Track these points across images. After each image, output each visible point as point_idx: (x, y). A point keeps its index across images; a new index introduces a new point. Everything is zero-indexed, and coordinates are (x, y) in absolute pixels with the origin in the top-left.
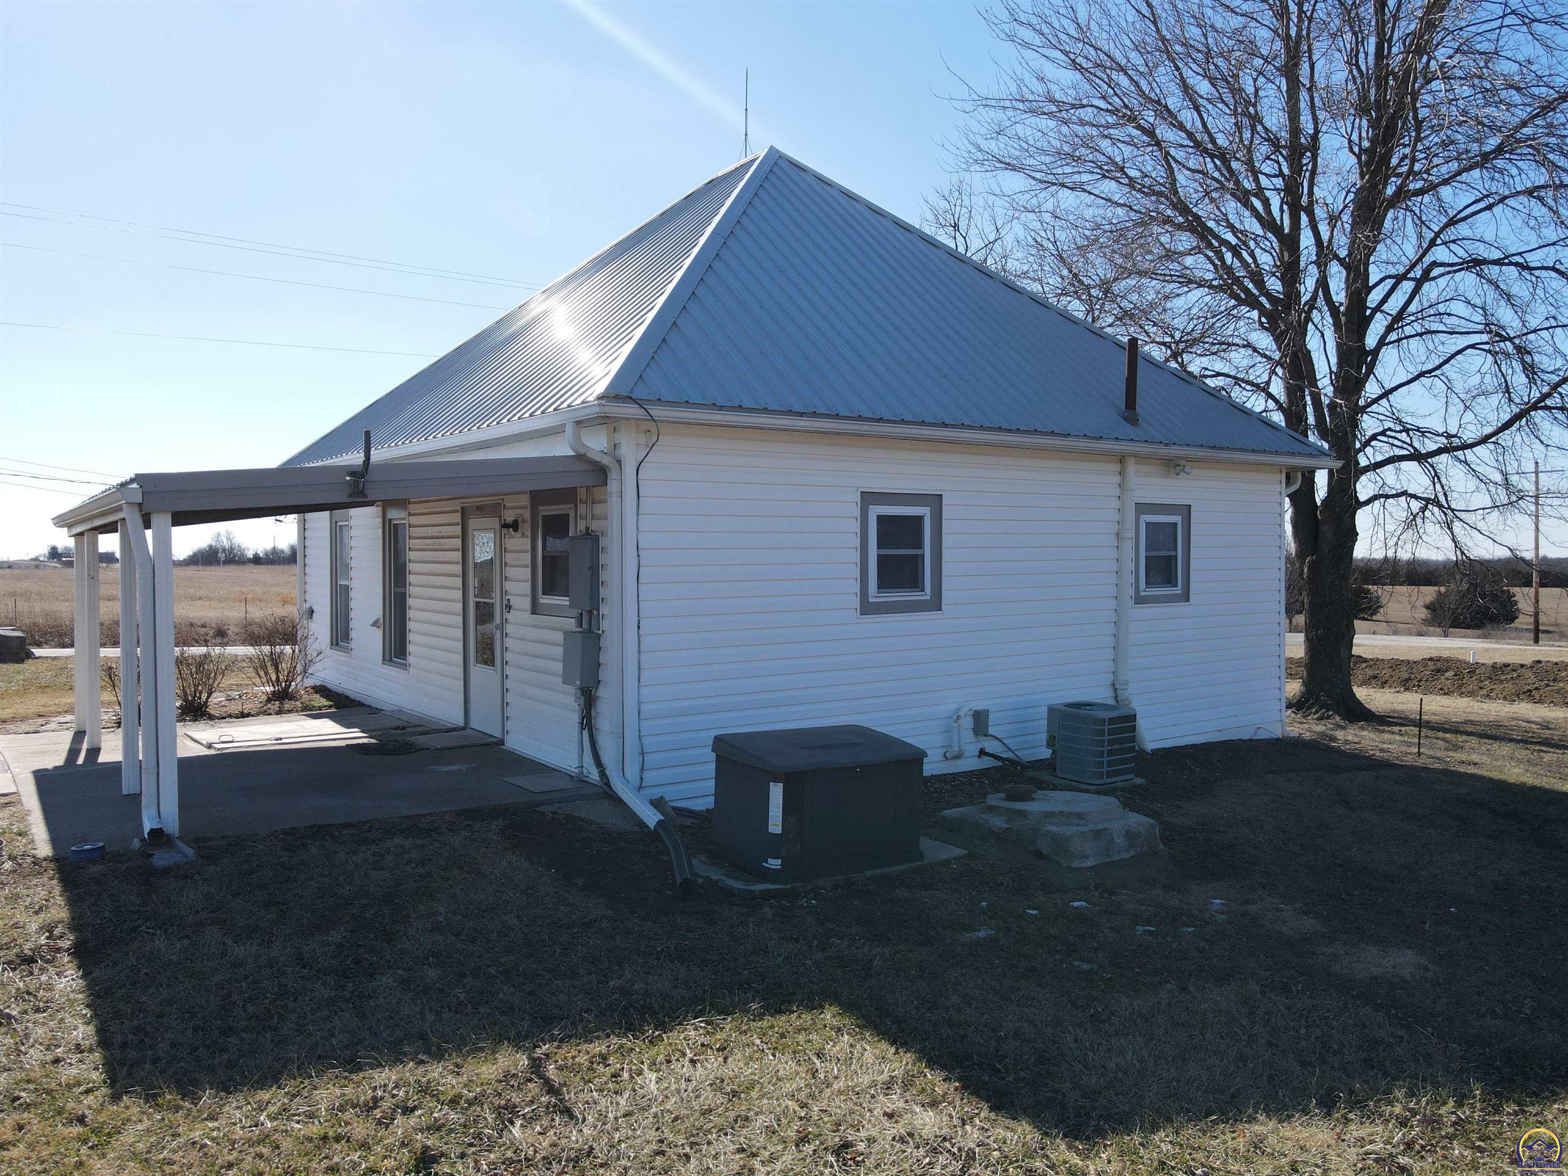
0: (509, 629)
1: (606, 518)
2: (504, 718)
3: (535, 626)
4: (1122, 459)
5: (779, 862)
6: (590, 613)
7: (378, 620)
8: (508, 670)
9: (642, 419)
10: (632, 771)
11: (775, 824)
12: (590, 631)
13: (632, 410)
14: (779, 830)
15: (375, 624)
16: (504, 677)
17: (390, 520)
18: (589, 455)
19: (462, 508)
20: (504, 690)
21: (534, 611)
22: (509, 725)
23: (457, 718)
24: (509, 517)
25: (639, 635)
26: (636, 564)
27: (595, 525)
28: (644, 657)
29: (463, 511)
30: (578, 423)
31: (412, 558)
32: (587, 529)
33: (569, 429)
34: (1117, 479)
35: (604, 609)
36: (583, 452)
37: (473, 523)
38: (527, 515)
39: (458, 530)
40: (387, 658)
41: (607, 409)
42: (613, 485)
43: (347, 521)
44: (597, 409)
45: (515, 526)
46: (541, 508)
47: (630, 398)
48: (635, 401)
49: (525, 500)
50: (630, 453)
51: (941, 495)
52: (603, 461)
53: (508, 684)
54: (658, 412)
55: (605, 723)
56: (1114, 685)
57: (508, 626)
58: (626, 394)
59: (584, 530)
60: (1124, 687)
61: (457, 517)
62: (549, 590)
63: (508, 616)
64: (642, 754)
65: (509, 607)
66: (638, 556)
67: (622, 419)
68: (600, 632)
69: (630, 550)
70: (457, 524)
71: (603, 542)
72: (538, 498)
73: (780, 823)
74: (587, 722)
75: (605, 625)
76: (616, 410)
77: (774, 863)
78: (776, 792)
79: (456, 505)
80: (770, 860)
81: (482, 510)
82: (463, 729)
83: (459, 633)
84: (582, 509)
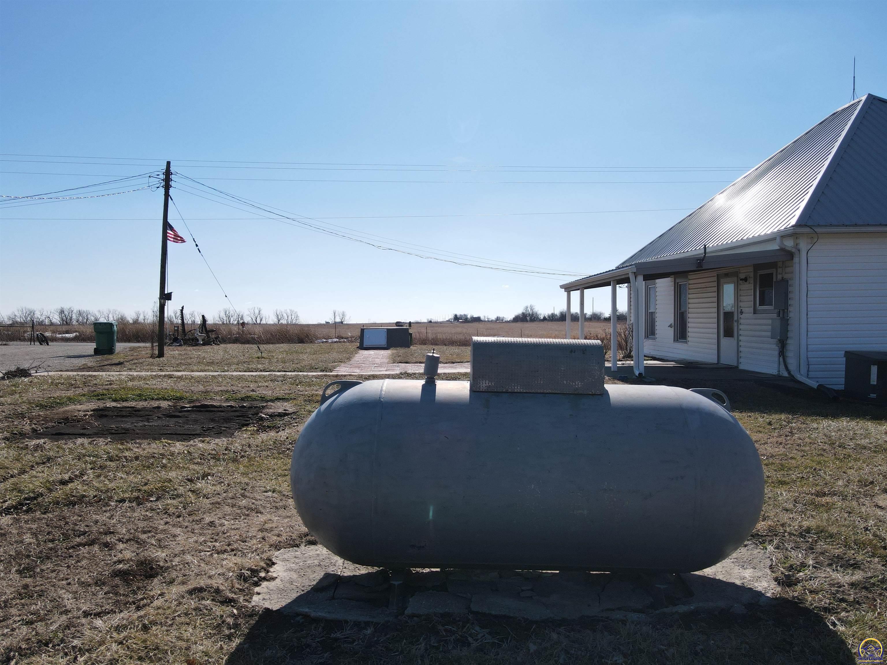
0: (742, 321)
1: (792, 273)
2: (738, 357)
3: (755, 319)
5: (875, 395)
6: (783, 310)
7: (671, 324)
8: (741, 338)
9: (812, 233)
10: (804, 370)
11: (874, 381)
12: (783, 317)
13: (807, 230)
14: (875, 383)
15: (670, 326)
16: (738, 341)
17: (678, 283)
18: (787, 248)
19: (718, 275)
20: (738, 346)
21: (755, 312)
22: (741, 360)
23: (714, 360)
24: (742, 276)
25: (807, 318)
26: (806, 290)
27: (786, 276)
28: (809, 326)
29: (719, 277)
30: (782, 236)
31: (689, 297)
32: (783, 278)
33: (778, 239)
35: (790, 309)
36: (784, 247)
37: (722, 280)
38: (752, 275)
39: (715, 284)
40: (676, 340)
41: (796, 230)
42: (796, 260)
43: (655, 285)
44: (792, 231)
45: (745, 280)
46: (758, 272)
47: (806, 225)
48: (808, 226)
49: (751, 269)
50: (804, 245)
52: (792, 251)
53: (741, 343)
54: (818, 230)
55: (790, 354)
57: (741, 320)
58: (804, 224)
59: (781, 279)
61: (715, 279)
62: (762, 303)
63: (741, 316)
64: (808, 365)
65: (742, 313)
66: (807, 287)
67: (800, 234)
68: (789, 318)
69: (804, 285)
70: (715, 281)
71: (790, 282)
72: (757, 267)
73: (876, 380)
74: (782, 353)
75: (791, 315)
76: (799, 230)
77: (873, 396)
78: (874, 368)
79: (715, 274)
80: (871, 395)
81: (727, 275)
82: (717, 364)
83: (716, 325)
84: (780, 270)
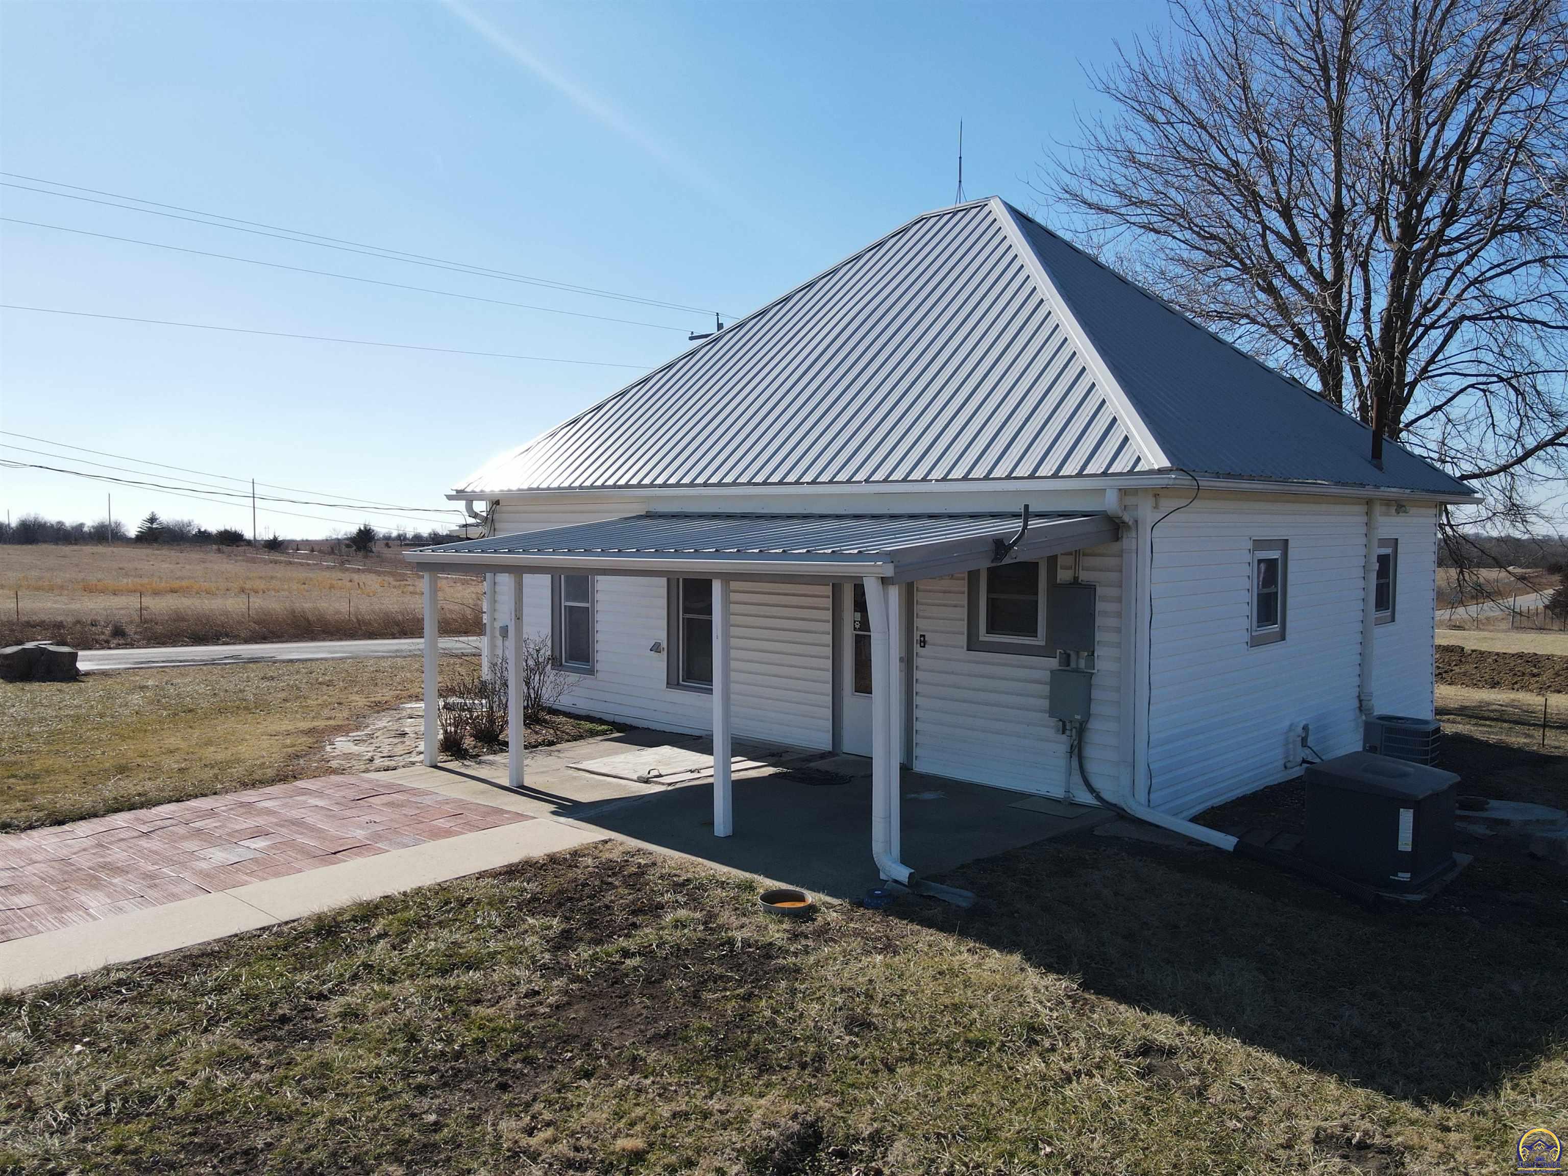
0: (922, 662)
2: (911, 744)
3: (969, 662)
4: (1369, 502)
5: (1408, 875)
6: (1077, 652)
7: (658, 644)
8: (919, 701)
11: (1405, 842)
12: (1077, 669)
14: (1409, 848)
15: (656, 648)
16: (911, 706)
18: (1124, 518)
20: (911, 719)
21: (973, 647)
22: (921, 752)
23: (824, 742)
25: (1149, 674)
26: (1150, 611)
27: (1086, 576)
32: (1076, 579)
33: (1111, 494)
34: (1364, 519)
36: (1120, 515)
40: (674, 682)
42: (1130, 543)
47: (1183, 470)
48: (1188, 473)
51: (1287, 540)
52: (1130, 523)
56: (1359, 696)
59: (1071, 579)
60: (1369, 698)
62: (998, 628)
63: (921, 650)
65: (926, 643)
66: (1151, 605)
68: (1094, 671)
73: (1410, 843)
74: (1076, 751)
77: (1404, 876)
78: (1406, 818)
80: (1400, 874)
82: (831, 753)
83: (829, 661)
84: (1066, 559)
